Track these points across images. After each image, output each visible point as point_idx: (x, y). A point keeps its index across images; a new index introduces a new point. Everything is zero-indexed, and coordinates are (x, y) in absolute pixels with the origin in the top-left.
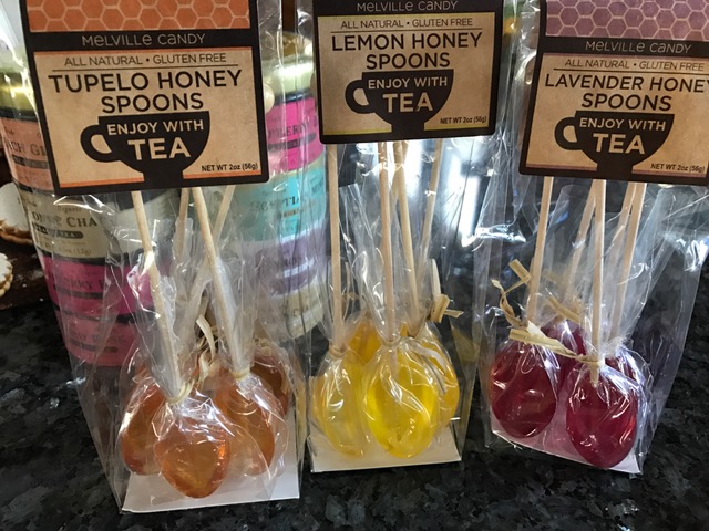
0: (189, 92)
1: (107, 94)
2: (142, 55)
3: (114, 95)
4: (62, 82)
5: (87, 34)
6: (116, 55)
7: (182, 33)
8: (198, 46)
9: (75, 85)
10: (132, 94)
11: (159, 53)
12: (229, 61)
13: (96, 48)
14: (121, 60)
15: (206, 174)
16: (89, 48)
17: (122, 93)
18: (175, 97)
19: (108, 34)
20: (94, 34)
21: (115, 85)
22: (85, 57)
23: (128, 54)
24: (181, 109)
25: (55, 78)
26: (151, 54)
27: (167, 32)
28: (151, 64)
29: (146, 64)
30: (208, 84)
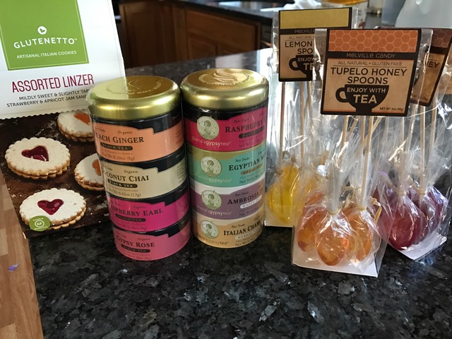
0: (383, 77)
1: (351, 76)
2: (368, 61)
3: (353, 76)
4: (335, 70)
5: (349, 53)
6: (358, 61)
7: (386, 53)
8: (392, 59)
9: (339, 72)
10: (360, 77)
11: (375, 61)
12: (403, 65)
13: (351, 58)
14: (359, 63)
15: (381, 111)
16: (349, 58)
17: (356, 76)
18: (377, 78)
19: (357, 53)
20: (351, 53)
21: (355, 73)
22: (346, 61)
23: (362, 61)
24: (378, 84)
25: (333, 68)
26: (371, 61)
27: (380, 53)
28: (371, 65)
29: (369, 65)
30: (392, 74)
